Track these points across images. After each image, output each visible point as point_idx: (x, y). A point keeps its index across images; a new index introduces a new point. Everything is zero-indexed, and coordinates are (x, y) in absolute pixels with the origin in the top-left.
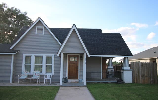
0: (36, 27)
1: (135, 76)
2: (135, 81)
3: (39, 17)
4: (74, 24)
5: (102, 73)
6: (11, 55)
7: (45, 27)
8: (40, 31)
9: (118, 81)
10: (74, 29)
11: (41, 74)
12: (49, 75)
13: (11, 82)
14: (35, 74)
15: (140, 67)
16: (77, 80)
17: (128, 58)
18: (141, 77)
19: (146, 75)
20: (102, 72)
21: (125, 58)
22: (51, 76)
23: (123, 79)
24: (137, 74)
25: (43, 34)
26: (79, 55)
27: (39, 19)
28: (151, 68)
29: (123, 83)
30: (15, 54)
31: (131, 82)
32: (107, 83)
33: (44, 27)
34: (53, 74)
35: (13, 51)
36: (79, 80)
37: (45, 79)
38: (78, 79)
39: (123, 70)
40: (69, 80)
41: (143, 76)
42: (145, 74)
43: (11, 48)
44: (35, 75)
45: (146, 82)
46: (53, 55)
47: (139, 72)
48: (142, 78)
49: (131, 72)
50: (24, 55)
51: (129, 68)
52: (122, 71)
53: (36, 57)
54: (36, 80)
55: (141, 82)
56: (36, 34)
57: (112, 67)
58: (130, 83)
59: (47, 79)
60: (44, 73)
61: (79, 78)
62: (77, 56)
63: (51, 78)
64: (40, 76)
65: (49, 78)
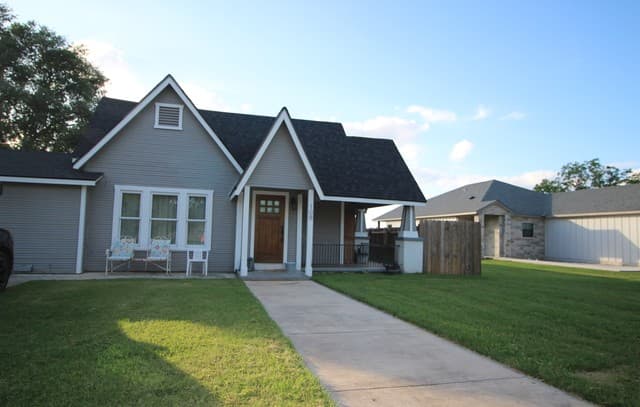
0: (158, 105)
1: (429, 255)
2: (429, 270)
3: (169, 76)
4: (285, 108)
5: (342, 248)
6: (80, 187)
7: (186, 106)
8: (169, 117)
9: (387, 268)
10: (284, 122)
11: (173, 248)
12: (199, 252)
13: (79, 269)
14: (157, 247)
15: (443, 233)
16: (278, 266)
17: (413, 207)
18: (442, 258)
19: (454, 253)
20: (342, 242)
21: (406, 208)
22: (204, 253)
23: (400, 263)
24: (435, 249)
25: (180, 128)
26: (287, 195)
27: (169, 81)
28: (468, 236)
29: (400, 273)
30: (93, 183)
31: (420, 270)
32: (361, 272)
33: (181, 107)
34: (209, 249)
35: (82, 174)
36: (287, 265)
37: (189, 260)
38: (282, 262)
39: (402, 239)
40: (259, 266)
41: (447, 256)
42: (452, 251)
43: (77, 166)
44: (159, 250)
45: (454, 270)
46: (209, 194)
47: (438, 245)
48: (445, 262)
49: (420, 245)
50: (119, 190)
51: (415, 235)
52: (397, 243)
53: (156, 197)
54: (163, 263)
55: (442, 271)
56: (157, 126)
57: (366, 235)
58: (417, 274)
59: (194, 262)
60: (182, 244)
61: (285, 260)
62: (282, 199)
63: (204, 258)
64: (173, 253)
65: (198, 258)
